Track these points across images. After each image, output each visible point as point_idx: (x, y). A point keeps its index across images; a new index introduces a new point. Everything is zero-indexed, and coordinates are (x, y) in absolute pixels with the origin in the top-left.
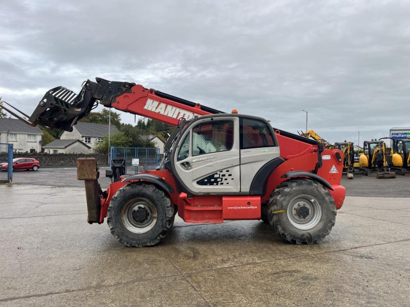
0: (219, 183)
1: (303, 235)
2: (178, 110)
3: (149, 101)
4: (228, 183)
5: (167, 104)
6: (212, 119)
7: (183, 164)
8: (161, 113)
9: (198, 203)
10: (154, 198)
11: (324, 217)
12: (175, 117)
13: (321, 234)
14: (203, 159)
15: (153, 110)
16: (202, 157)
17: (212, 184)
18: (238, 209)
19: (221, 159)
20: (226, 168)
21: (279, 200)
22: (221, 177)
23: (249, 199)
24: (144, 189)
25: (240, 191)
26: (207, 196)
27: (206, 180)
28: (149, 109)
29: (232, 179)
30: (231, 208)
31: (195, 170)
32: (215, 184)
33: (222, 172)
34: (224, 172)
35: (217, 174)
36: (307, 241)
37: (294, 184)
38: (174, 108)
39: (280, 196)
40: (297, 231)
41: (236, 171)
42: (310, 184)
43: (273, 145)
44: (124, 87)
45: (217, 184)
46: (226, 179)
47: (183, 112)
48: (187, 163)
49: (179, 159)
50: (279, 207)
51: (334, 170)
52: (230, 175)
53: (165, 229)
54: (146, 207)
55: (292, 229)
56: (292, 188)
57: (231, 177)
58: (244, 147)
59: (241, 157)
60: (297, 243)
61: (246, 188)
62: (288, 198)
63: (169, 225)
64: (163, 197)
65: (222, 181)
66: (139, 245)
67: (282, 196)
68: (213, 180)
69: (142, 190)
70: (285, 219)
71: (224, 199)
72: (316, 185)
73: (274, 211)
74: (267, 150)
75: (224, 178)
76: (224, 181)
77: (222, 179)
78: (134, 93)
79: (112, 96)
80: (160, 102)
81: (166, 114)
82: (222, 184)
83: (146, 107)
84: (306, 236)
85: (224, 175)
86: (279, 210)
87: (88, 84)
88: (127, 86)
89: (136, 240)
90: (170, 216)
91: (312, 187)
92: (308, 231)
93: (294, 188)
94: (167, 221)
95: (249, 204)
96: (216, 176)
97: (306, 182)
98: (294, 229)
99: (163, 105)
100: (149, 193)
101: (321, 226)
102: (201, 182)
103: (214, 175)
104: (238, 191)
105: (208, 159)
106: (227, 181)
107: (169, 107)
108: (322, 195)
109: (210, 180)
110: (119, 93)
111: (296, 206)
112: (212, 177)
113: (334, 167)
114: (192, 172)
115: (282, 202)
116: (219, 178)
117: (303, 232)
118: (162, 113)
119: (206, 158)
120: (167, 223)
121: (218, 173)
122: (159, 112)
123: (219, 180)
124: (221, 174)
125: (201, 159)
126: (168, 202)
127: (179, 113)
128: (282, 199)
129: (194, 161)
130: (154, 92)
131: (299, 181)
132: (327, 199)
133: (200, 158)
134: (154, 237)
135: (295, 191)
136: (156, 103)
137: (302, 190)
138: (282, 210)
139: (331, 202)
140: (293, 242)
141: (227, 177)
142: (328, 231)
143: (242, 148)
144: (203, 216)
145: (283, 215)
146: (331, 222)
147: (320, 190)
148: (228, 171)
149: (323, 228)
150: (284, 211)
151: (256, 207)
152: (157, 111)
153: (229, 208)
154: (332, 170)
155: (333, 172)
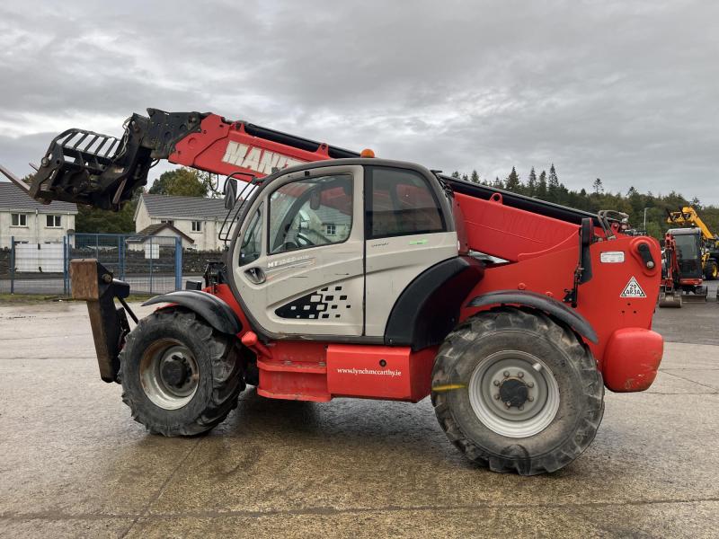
0: (321, 314)
1: (506, 451)
2: (284, 159)
3: (232, 146)
4: (338, 316)
5: (264, 148)
6: (307, 174)
7: (248, 272)
8: (252, 168)
9: (285, 356)
10: (193, 341)
11: (566, 411)
13: (554, 453)
14: (290, 261)
15: (238, 164)
16: (286, 258)
17: (305, 315)
18: (360, 375)
19: (324, 262)
20: (337, 282)
21: (449, 360)
22: (324, 301)
23: (383, 353)
24: (176, 322)
25: (364, 334)
26: (295, 342)
27: (293, 308)
28: (232, 162)
29: (348, 307)
30: (345, 371)
31: (273, 286)
32: (312, 316)
33: (326, 290)
34: (331, 291)
35: (315, 294)
36: (516, 465)
37: (488, 324)
38: (276, 157)
39: (451, 350)
40: (492, 438)
41: (355, 289)
42: (529, 324)
43: (441, 228)
44: (190, 121)
45: (316, 317)
46: (334, 307)
48: (258, 270)
49: (242, 262)
50: (448, 376)
51: (633, 290)
52: (344, 298)
53: (212, 406)
54: (187, 358)
55: (479, 434)
56: (483, 330)
57: (344, 303)
58: (374, 234)
59: (367, 256)
60: (491, 468)
61: (377, 329)
62: (469, 357)
63: (219, 398)
64: (210, 339)
65: (325, 309)
66: (166, 431)
67: (456, 351)
68: (307, 308)
69: (171, 323)
70: (461, 406)
71: (330, 350)
72: (545, 327)
73: (435, 386)
74: (424, 241)
75: (330, 303)
76: (329, 311)
77: (326, 305)
78: (205, 132)
79: (171, 141)
80: (252, 145)
81: (260, 170)
82: (326, 316)
83: (225, 159)
84: (515, 453)
85: (329, 298)
86: (449, 384)
87: (133, 123)
88: (194, 119)
89: (162, 422)
90: (221, 380)
91: (533, 334)
92: (523, 443)
93: (485, 334)
94: (214, 389)
95: (383, 364)
96: (314, 299)
97: (518, 319)
98: (486, 434)
99: (256, 153)
100: (183, 330)
101: (554, 433)
102: (284, 312)
103: (309, 296)
104: (358, 333)
105: (297, 262)
106: (336, 312)
107: (268, 155)
108: (559, 355)
109: (300, 307)
110: (181, 135)
111: (499, 377)
112: (306, 300)
113: (633, 281)
114: (267, 288)
115: (454, 366)
116: (320, 303)
117: (509, 443)
118: (254, 168)
119: (293, 259)
120: (216, 394)
121: (319, 292)
122: (249, 167)
123: (320, 307)
124: (325, 294)
125: (284, 262)
126: (218, 350)
128: (456, 357)
129: (272, 265)
130: (242, 128)
131: (500, 316)
132: (574, 364)
133: (281, 259)
134: (191, 420)
135: (489, 340)
136: (244, 149)
137: (507, 338)
138: (454, 383)
139: (586, 374)
140: (482, 465)
141: (336, 301)
142: (574, 448)
143: (369, 234)
144: (295, 383)
145: (460, 397)
146: (585, 425)
147: (555, 342)
148: (338, 289)
149: (561, 438)
150: (461, 386)
151: (399, 373)
152: (245, 166)
153: (339, 371)
154: (629, 288)
155: (633, 296)
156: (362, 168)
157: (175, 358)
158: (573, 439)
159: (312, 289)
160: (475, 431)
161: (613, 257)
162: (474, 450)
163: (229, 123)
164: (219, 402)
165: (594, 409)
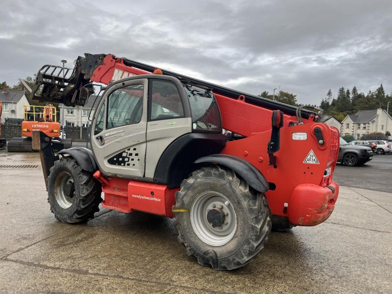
0: (126, 163)
1: (206, 253)
3: (116, 71)
4: (134, 165)
5: (129, 72)
6: (123, 84)
7: (97, 138)
9: (115, 186)
13: (231, 258)
14: (114, 133)
16: (113, 131)
17: (119, 164)
18: (142, 199)
19: (128, 134)
20: (133, 146)
21: (181, 195)
22: (128, 156)
23: (154, 187)
24: (67, 163)
25: (144, 176)
26: (115, 178)
27: (115, 159)
28: (116, 79)
29: (139, 160)
30: (136, 196)
31: (107, 146)
32: (123, 164)
33: (129, 150)
34: (131, 151)
35: (124, 152)
36: (211, 263)
37: (201, 174)
39: (182, 188)
40: (200, 243)
41: (141, 149)
42: (221, 176)
43: (183, 115)
44: (99, 59)
45: (124, 165)
46: (132, 160)
48: (101, 138)
49: (95, 133)
50: (180, 204)
51: (311, 158)
52: (137, 155)
53: (79, 209)
55: (193, 241)
56: (198, 178)
57: (137, 157)
59: (148, 131)
60: (198, 262)
61: (150, 174)
62: (190, 193)
63: (83, 205)
64: (80, 173)
65: (128, 161)
67: (185, 189)
68: (121, 159)
69: (65, 164)
70: (185, 223)
71: (130, 184)
72: (231, 178)
75: (131, 157)
76: (130, 162)
77: (129, 158)
78: (105, 64)
82: (128, 165)
83: (113, 78)
84: (210, 255)
85: (131, 154)
86: (180, 209)
88: (101, 58)
90: (83, 195)
92: (216, 250)
93: (199, 180)
94: (80, 200)
95: (152, 194)
96: (124, 155)
97: (217, 173)
98: (197, 241)
99: (126, 74)
100: (70, 168)
101: (231, 246)
102: (111, 161)
103: (122, 153)
104: (140, 175)
105: (117, 133)
106: (133, 162)
108: (236, 197)
109: (118, 159)
110: (96, 66)
112: (120, 155)
113: (312, 153)
114: (105, 147)
115: (183, 198)
116: (126, 157)
119: (116, 132)
120: (81, 203)
121: (126, 151)
123: (126, 159)
124: (129, 152)
125: (112, 133)
126: (83, 180)
128: (184, 193)
129: (106, 135)
130: (122, 61)
132: (245, 203)
133: (111, 131)
134: (71, 215)
135: (200, 184)
136: (121, 72)
138: (182, 208)
139: (251, 211)
141: (133, 156)
142: (243, 257)
143: (149, 119)
145: (185, 217)
146: (249, 243)
147: (235, 188)
148: (135, 149)
149: (235, 249)
150: (185, 211)
151: (160, 200)
153: (133, 196)
154: (309, 158)
155: (311, 162)
156: (147, 80)
157: (70, 182)
158: (242, 251)
159: (123, 149)
160: (191, 239)
161: (300, 136)
162: (190, 250)
163: (116, 59)
164: (83, 207)
165: (255, 234)
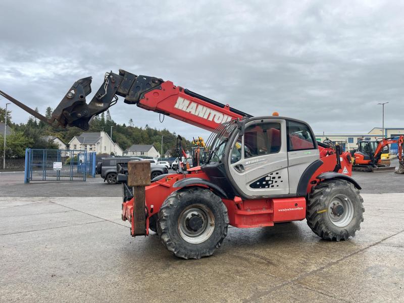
0: (270, 185)
1: (342, 232)
2: (209, 110)
3: (180, 100)
4: (278, 186)
5: (198, 103)
6: (262, 121)
7: (237, 167)
8: (192, 113)
9: (248, 208)
10: (213, 204)
11: (356, 214)
12: (206, 117)
14: (255, 161)
15: (184, 109)
16: (254, 159)
17: (263, 186)
18: (287, 211)
20: (275, 171)
21: (322, 200)
22: (271, 179)
23: (296, 200)
24: (202, 194)
25: (289, 193)
26: (260, 200)
27: (258, 183)
28: (180, 108)
29: (282, 181)
30: (281, 210)
31: (248, 173)
32: (267, 187)
33: (272, 174)
35: (267, 176)
36: (344, 237)
37: (333, 185)
38: (205, 108)
39: (322, 196)
40: (337, 229)
41: (284, 173)
42: (345, 184)
43: (313, 147)
44: (153, 82)
45: (268, 187)
46: (276, 182)
47: (213, 112)
48: (241, 166)
49: (232, 162)
50: (323, 206)
51: (345, 171)
52: (279, 177)
55: (333, 227)
56: (332, 187)
57: (280, 179)
59: (289, 159)
60: (337, 240)
61: (294, 191)
64: (220, 203)
65: (272, 183)
66: (197, 256)
67: (324, 196)
68: (264, 183)
69: (200, 195)
70: (327, 218)
71: (275, 201)
72: (349, 185)
73: (318, 211)
74: (309, 153)
75: (274, 180)
76: (274, 184)
77: (272, 181)
78: (164, 90)
79: (140, 92)
80: (192, 101)
81: (196, 114)
82: (273, 186)
83: (176, 106)
84: (344, 232)
85: (274, 178)
86: (323, 210)
87: (111, 76)
88: (156, 82)
89: (195, 251)
91: (346, 187)
92: (345, 228)
93: (333, 189)
95: (296, 205)
96: (267, 179)
97: (341, 182)
99: (194, 105)
100: (207, 198)
102: (254, 186)
103: (265, 178)
104: (287, 193)
105: (259, 162)
106: (277, 184)
107: (200, 107)
109: (261, 183)
111: (332, 205)
112: (263, 179)
113: (345, 168)
114: (246, 174)
115: (324, 202)
116: (270, 180)
117: (342, 229)
118: (193, 113)
119: (258, 160)
121: (269, 175)
122: (190, 112)
123: (270, 182)
124: (272, 176)
125: (253, 162)
127: (210, 114)
128: (325, 199)
129: (247, 163)
130: (183, 91)
131: (337, 181)
133: (252, 160)
134: (213, 246)
135: (335, 191)
136: (187, 102)
137: (340, 190)
140: (334, 240)
141: (277, 179)
143: (289, 150)
144: (252, 220)
145: (326, 213)
148: (277, 173)
150: (326, 210)
151: (302, 208)
152: (188, 111)
153: (279, 210)
155: (345, 173)
156: (285, 121)
157: (193, 215)
159: (266, 174)
162: (332, 234)
